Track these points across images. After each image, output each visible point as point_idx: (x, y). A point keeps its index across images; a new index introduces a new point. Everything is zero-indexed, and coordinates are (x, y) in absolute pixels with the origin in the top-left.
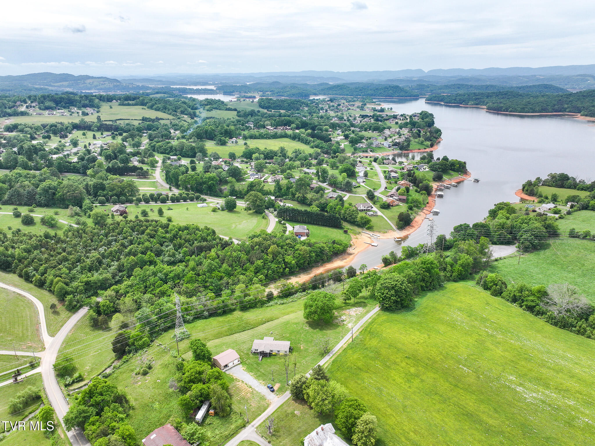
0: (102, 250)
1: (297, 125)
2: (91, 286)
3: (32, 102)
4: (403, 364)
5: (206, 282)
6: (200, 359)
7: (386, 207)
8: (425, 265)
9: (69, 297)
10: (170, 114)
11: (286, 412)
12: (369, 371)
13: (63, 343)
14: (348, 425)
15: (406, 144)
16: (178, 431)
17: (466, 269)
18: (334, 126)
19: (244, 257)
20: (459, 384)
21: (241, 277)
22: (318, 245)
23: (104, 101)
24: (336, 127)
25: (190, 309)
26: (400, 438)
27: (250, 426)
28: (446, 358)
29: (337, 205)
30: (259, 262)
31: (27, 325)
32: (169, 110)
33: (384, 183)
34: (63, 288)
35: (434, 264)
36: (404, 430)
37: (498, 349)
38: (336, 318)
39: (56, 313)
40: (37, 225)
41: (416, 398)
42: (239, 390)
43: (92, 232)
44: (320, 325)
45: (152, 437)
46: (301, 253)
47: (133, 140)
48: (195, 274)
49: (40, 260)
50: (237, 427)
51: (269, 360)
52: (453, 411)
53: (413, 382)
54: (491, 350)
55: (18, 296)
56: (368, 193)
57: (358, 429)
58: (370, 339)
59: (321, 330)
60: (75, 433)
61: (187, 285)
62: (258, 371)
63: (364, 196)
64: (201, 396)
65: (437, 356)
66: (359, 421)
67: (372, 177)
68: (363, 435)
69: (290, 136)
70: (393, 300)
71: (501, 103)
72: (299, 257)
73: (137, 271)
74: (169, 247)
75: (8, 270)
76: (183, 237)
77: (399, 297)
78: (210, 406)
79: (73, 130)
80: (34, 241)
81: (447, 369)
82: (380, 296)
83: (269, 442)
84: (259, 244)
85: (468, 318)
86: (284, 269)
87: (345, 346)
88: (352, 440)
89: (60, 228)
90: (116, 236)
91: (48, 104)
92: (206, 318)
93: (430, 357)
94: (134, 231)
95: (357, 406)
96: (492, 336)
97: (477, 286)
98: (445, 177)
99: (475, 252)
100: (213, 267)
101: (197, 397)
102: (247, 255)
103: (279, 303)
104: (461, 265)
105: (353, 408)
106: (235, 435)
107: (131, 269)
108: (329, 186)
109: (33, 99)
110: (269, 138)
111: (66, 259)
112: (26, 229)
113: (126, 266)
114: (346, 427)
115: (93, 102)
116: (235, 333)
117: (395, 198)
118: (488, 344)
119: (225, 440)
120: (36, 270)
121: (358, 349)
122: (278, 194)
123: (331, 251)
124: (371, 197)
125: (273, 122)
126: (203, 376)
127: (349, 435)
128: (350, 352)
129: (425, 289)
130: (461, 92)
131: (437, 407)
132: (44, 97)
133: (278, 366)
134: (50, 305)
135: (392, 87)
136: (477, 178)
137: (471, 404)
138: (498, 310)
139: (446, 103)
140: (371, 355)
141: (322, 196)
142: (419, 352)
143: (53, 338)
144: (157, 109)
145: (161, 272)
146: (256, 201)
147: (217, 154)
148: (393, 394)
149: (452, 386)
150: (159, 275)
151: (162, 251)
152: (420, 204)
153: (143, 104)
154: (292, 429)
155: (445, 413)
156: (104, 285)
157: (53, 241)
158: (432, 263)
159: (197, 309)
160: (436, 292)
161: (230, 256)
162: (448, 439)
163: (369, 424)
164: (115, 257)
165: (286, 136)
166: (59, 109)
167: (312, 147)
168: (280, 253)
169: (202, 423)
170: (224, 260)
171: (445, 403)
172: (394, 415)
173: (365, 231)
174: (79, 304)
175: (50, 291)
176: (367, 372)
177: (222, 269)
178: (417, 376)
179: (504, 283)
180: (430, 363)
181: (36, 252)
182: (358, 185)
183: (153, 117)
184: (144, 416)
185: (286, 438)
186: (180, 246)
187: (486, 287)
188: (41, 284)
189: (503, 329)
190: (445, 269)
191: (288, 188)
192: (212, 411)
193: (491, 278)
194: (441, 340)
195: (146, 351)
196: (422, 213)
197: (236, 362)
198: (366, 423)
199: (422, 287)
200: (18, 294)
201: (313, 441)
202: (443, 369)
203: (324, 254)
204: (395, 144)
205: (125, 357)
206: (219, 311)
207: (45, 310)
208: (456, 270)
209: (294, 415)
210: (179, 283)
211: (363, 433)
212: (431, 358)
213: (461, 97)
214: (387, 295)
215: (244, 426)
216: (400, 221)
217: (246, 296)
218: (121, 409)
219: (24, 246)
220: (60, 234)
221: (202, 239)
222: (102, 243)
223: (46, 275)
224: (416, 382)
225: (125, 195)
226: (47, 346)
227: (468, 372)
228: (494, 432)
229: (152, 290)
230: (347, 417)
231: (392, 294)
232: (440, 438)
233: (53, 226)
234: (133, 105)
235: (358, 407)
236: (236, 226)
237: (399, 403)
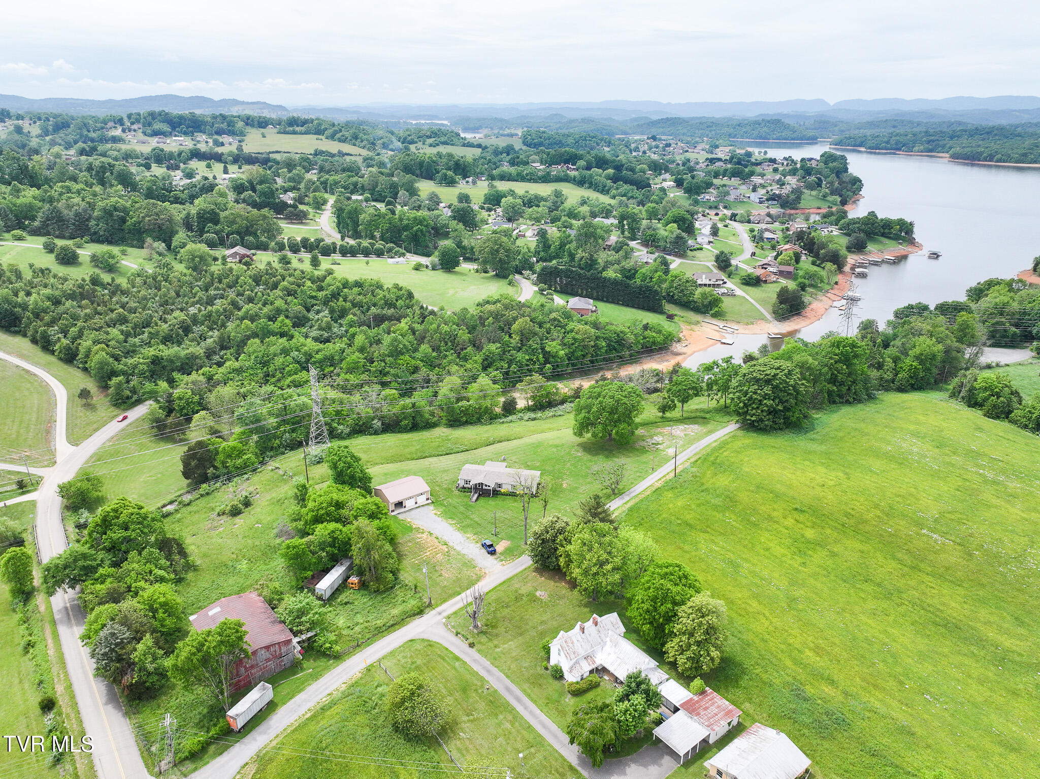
0: (193, 310)
1: (587, 162)
2: (164, 367)
3: (132, 123)
4: (790, 522)
5: (385, 375)
6: (343, 483)
7: (753, 282)
8: (838, 348)
9: (115, 380)
10: (364, 147)
11: (516, 591)
12: (709, 530)
13: (91, 457)
14: (657, 617)
15: (792, 197)
16: (273, 609)
17: (928, 365)
18: (657, 168)
19: (464, 335)
20: (922, 566)
21: (454, 368)
22: (613, 327)
23: (253, 126)
24: (661, 169)
25: (345, 413)
26: (780, 660)
27: (433, 612)
28: (887, 515)
29: (656, 271)
30: (493, 347)
31: (30, 420)
32: (362, 141)
33: (749, 247)
34: (107, 364)
35: (859, 347)
36: (790, 645)
37: (1013, 507)
38: (642, 438)
39: (89, 406)
40: (83, 267)
41: (819, 585)
42: (420, 547)
43: (179, 281)
44: (606, 450)
45: (211, 613)
46: (579, 337)
47: (290, 171)
48: (365, 358)
49: (75, 317)
50: (405, 613)
51: (491, 502)
52: (910, 617)
53: (811, 556)
54: (996, 507)
55: (23, 372)
56: (717, 259)
57: (680, 626)
58: (716, 474)
59: (607, 457)
60: (68, 605)
61: (347, 376)
62: (467, 517)
63: (711, 264)
64: (332, 545)
65: (868, 511)
66: (682, 610)
67: (726, 238)
68: (692, 640)
69: (574, 180)
70: (767, 406)
71: (979, 146)
72: (573, 344)
73: (254, 344)
74: (321, 314)
75: (13, 329)
76: (350, 298)
77: (781, 402)
78: (350, 568)
79: (191, 159)
80: (69, 286)
81: (891, 535)
82: (739, 398)
83: (472, 645)
84: (497, 316)
85: (937, 450)
86: (541, 364)
87: (658, 485)
88: (665, 653)
89: (122, 274)
90: (224, 290)
91: (157, 126)
92: (376, 433)
93: (850, 511)
94: (258, 285)
95: (680, 578)
96: (995, 482)
97: (953, 401)
98: (870, 247)
99: (947, 336)
100: (401, 346)
101: (322, 546)
102: (469, 333)
103: (526, 418)
104: (917, 358)
105: (671, 580)
106: (397, 627)
107: (243, 343)
108: (643, 245)
109: (135, 119)
110: (535, 181)
111: (123, 320)
112: (62, 271)
113: (235, 337)
114: (651, 623)
115: (233, 126)
116: (430, 456)
117: (771, 269)
118: (988, 495)
119: (374, 636)
120: (65, 332)
121: (688, 491)
122: (542, 254)
123: (639, 342)
124: (723, 264)
125: (545, 156)
126: (344, 512)
127: (657, 641)
128: (670, 495)
129: (837, 399)
130: (901, 130)
131: (871, 604)
132: (153, 115)
133: (510, 512)
134: (79, 391)
135: (769, 122)
136: (935, 250)
137: (953, 604)
138: (1005, 442)
139: (870, 148)
140: (717, 501)
141: (627, 256)
142: (826, 501)
143: (74, 448)
144: (343, 140)
145: (298, 350)
146: (497, 251)
147: (436, 195)
148: (765, 573)
149: (906, 569)
150: (295, 354)
151: (309, 320)
152: (822, 281)
153: (319, 132)
154: (527, 624)
155: (891, 618)
156: (187, 366)
157: (106, 291)
158: (853, 346)
159: (358, 414)
160: (860, 406)
161: (436, 331)
162: (899, 669)
163: (708, 615)
164: (216, 323)
165: (566, 179)
166: (176, 136)
167: (614, 197)
168: (535, 334)
169: (329, 599)
170: (425, 337)
171: (890, 599)
172: (768, 614)
173: (708, 319)
174: (135, 397)
175: (85, 370)
176: (705, 532)
177: (418, 355)
178: (820, 544)
179: (1016, 393)
180: (852, 522)
181: (69, 303)
182: (699, 246)
183: (334, 150)
184: (213, 581)
185: (510, 640)
186: (343, 313)
187: (973, 402)
188: (69, 357)
189: (1021, 473)
190: (880, 366)
191: (562, 245)
192: (354, 579)
193: (985, 380)
194: (874, 482)
195: (248, 479)
196: (824, 298)
197: (422, 500)
198: (702, 612)
199: (830, 393)
200: (24, 370)
201: (571, 645)
202: (881, 535)
203: (624, 345)
204: (773, 198)
205: (204, 486)
206: (404, 423)
207: (70, 400)
208: (906, 368)
209: (533, 599)
210: (332, 372)
211: (692, 635)
212: (853, 513)
213: (901, 139)
214: (755, 396)
215: (420, 612)
216: (781, 303)
217: (459, 400)
218: (163, 562)
219: (48, 291)
220: (123, 282)
221: (386, 304)
222: (197, 298)
223: (79, 341)
224: (819, 557)
225: (255, 234)
226: (59, 459)
227: (944, 544)
228: (1020, 664)
229: (279, 380)
230: (654, 599)
231: (766, 394)
232: (881, 666)
233: (111, 269)
234: (301, 133)
235: (684, 581)
236: (456, 292)
237: (778, 592)
